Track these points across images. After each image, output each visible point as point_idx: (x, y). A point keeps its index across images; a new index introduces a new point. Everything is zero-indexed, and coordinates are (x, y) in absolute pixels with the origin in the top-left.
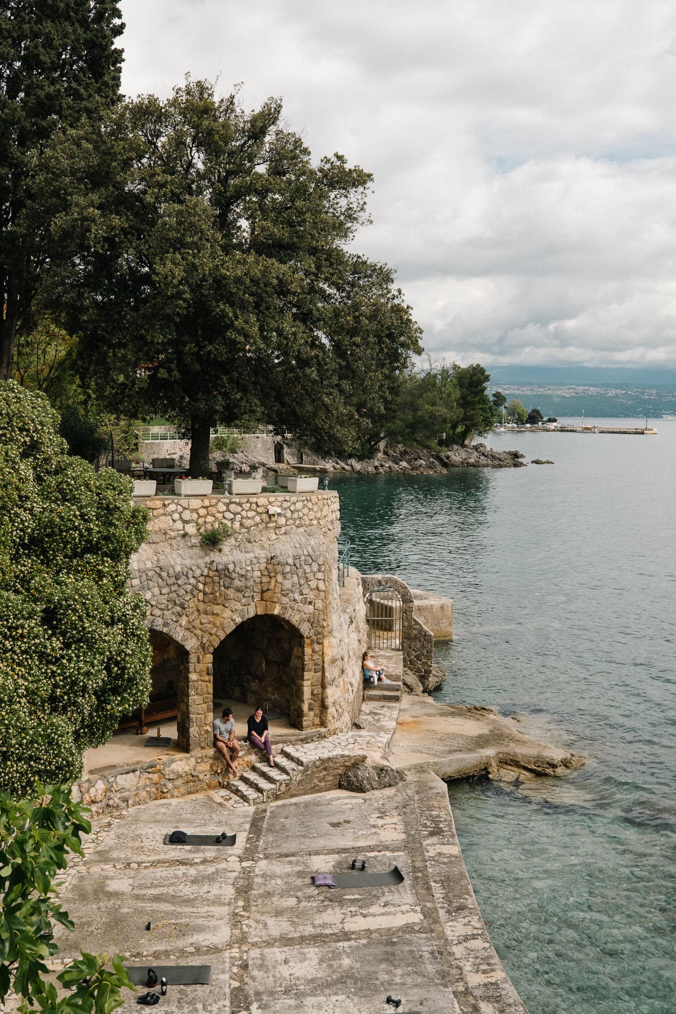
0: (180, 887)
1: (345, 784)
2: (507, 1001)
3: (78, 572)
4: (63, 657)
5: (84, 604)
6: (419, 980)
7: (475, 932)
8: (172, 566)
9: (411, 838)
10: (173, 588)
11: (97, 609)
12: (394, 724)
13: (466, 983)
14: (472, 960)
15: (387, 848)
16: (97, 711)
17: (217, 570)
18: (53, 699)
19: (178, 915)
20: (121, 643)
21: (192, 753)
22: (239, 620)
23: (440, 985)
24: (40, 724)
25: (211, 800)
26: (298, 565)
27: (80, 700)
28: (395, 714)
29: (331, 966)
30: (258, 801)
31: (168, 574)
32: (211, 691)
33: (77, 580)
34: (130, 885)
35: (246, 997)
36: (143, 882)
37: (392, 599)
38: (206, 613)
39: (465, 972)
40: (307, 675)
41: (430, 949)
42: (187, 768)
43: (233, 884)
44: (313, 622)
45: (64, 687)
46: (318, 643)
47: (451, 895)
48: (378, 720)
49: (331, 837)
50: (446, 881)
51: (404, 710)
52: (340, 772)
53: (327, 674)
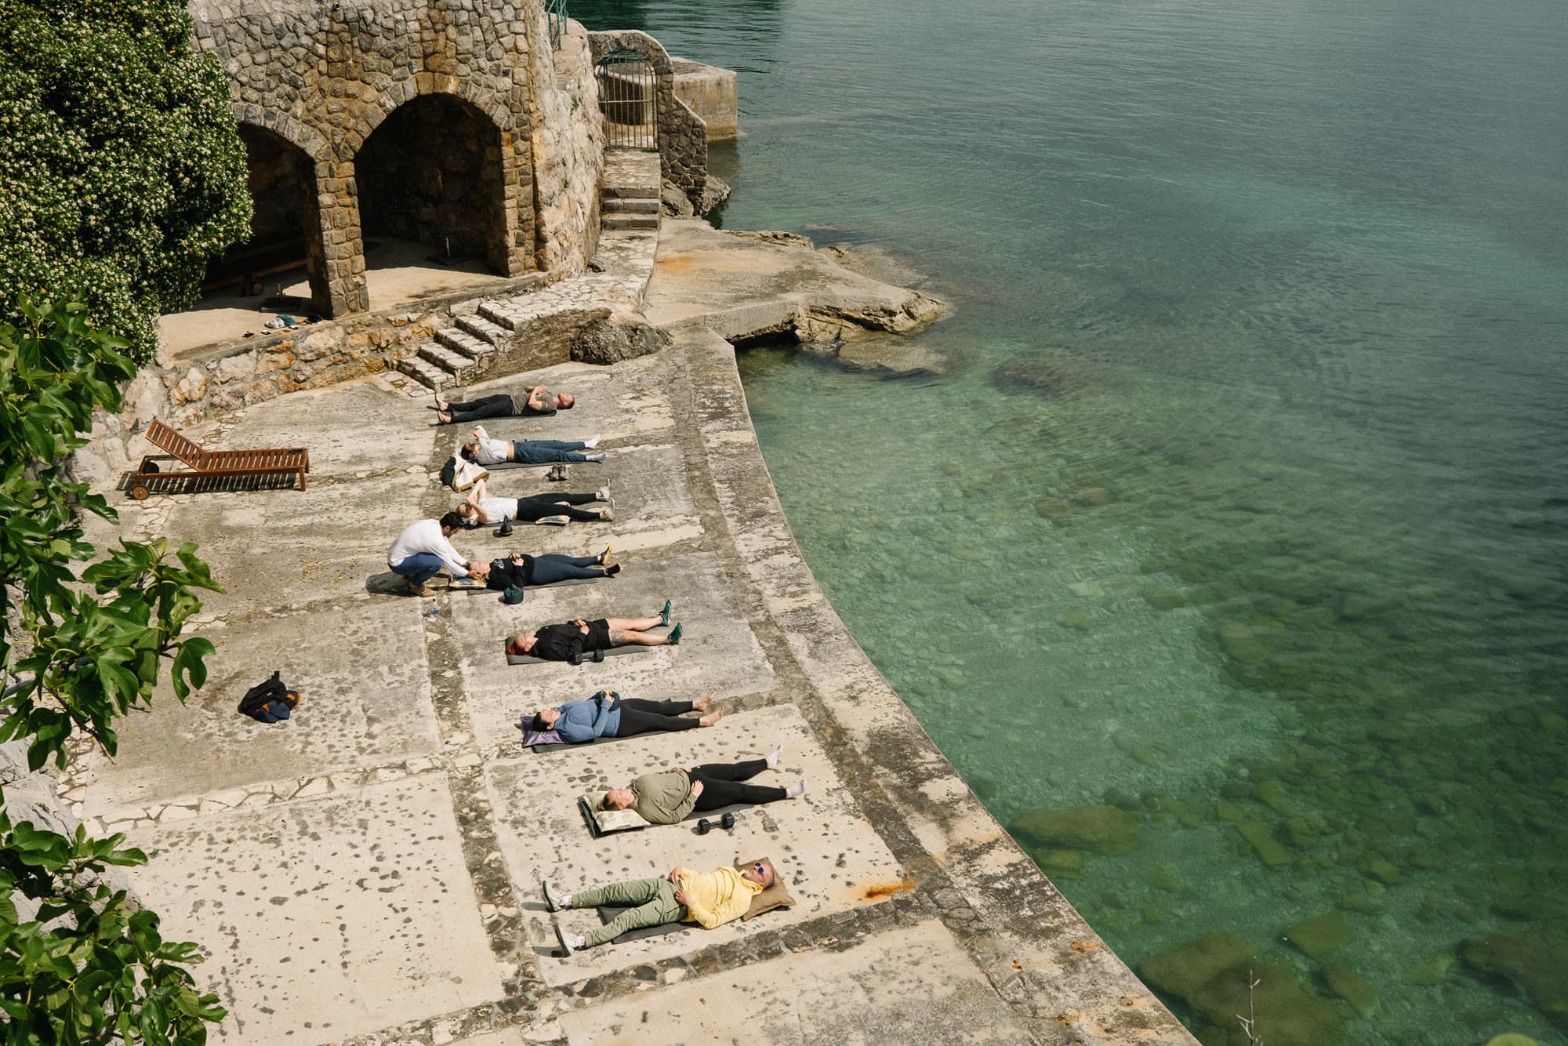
0: (340, 514)
1: (581, 353)
2: (826, 630)
3: (96, 16)
4: (92, 163)
5: (116, 71)
6: (701, 612)
7: (779, 544)
8: (268, 15)
9: (682, 425)
10: (275, 53)
11: (138, 81)
12: (651, 262)
13: (767, 611)
14: (775, 581)
15: (647, 440)
16: (166, 251)
17: (345, 21)
18: (86, 233)
19: (340, 552)
20: (190, 137)
21: (338, 319)
22: (391, 105)
23: (731, 616)
24: (70, 273)
25: (376, 387)
26: (481, 11)
27: (132, 232)
28: (652, 247)
29: (573, 603)
30: (447, 385)
31: (262, 28)
32: (357, 221)
33: (96, 31)
34: (263, 515)
35: (452, 653)
36: (280, 510)
37: (638, 72)
38: (335, 94)
39: (765, 598)
40: (509, 190)
41: (715, 571)
42: (332, 343)
43: (420, 504)
44: (512, 104)
45: (100, 213)
46: (524, 139)
47: (743, 498)
48: (626, 259)
49: (563, 430)
50: (736, 480)
51: (666, 242)
52: (572, 336)
53: (541, 188)
